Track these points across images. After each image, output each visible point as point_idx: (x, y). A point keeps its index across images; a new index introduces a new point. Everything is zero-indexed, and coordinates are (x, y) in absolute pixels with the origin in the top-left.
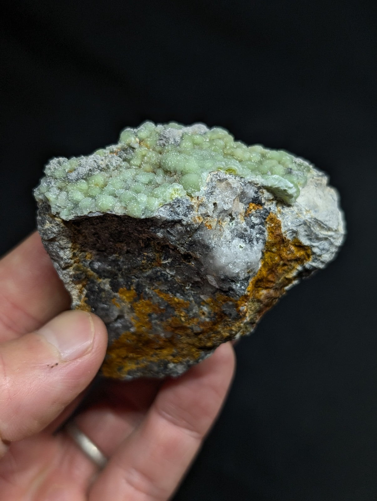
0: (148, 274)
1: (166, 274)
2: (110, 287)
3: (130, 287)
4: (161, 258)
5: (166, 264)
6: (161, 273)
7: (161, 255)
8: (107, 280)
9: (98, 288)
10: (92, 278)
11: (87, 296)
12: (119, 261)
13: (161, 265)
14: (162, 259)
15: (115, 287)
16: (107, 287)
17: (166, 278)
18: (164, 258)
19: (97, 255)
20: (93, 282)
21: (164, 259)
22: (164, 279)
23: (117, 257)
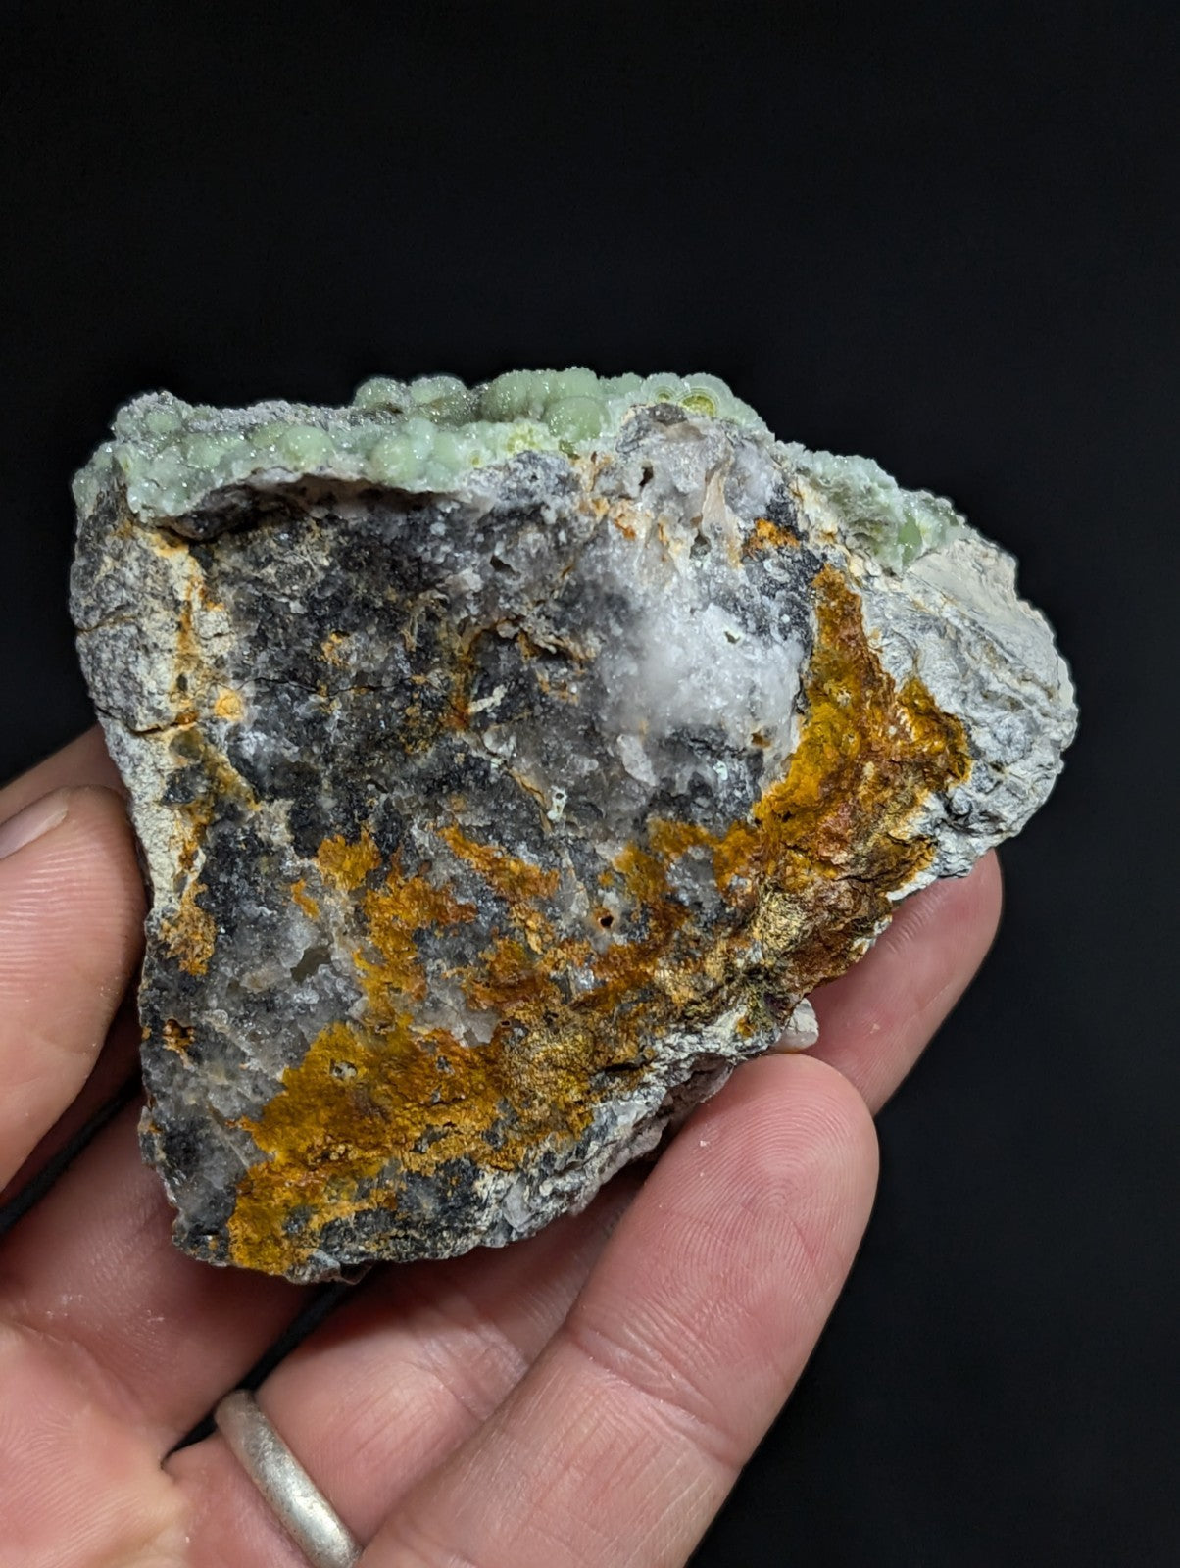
0: (421, 763)
1: (484, 756)
2: (289, 837)
3: (357, 828)
4: (469, 694)
5: (484, 712)
6: (468, 758)
7: (470, 677)
8: (282, 807)
9: (246, 842)
10: (230, 797)
11: (205, 877)
12: (326, 719)
13: (465, 722)
14: (472, 696)
15: (307, 833)
16: (280, 835)
17: (482, 773)
18: (481, 689)
19: (256, 700)
20: (233, 815)
21: (479, 696)
22: (476, 779)
23: (321, 704)
